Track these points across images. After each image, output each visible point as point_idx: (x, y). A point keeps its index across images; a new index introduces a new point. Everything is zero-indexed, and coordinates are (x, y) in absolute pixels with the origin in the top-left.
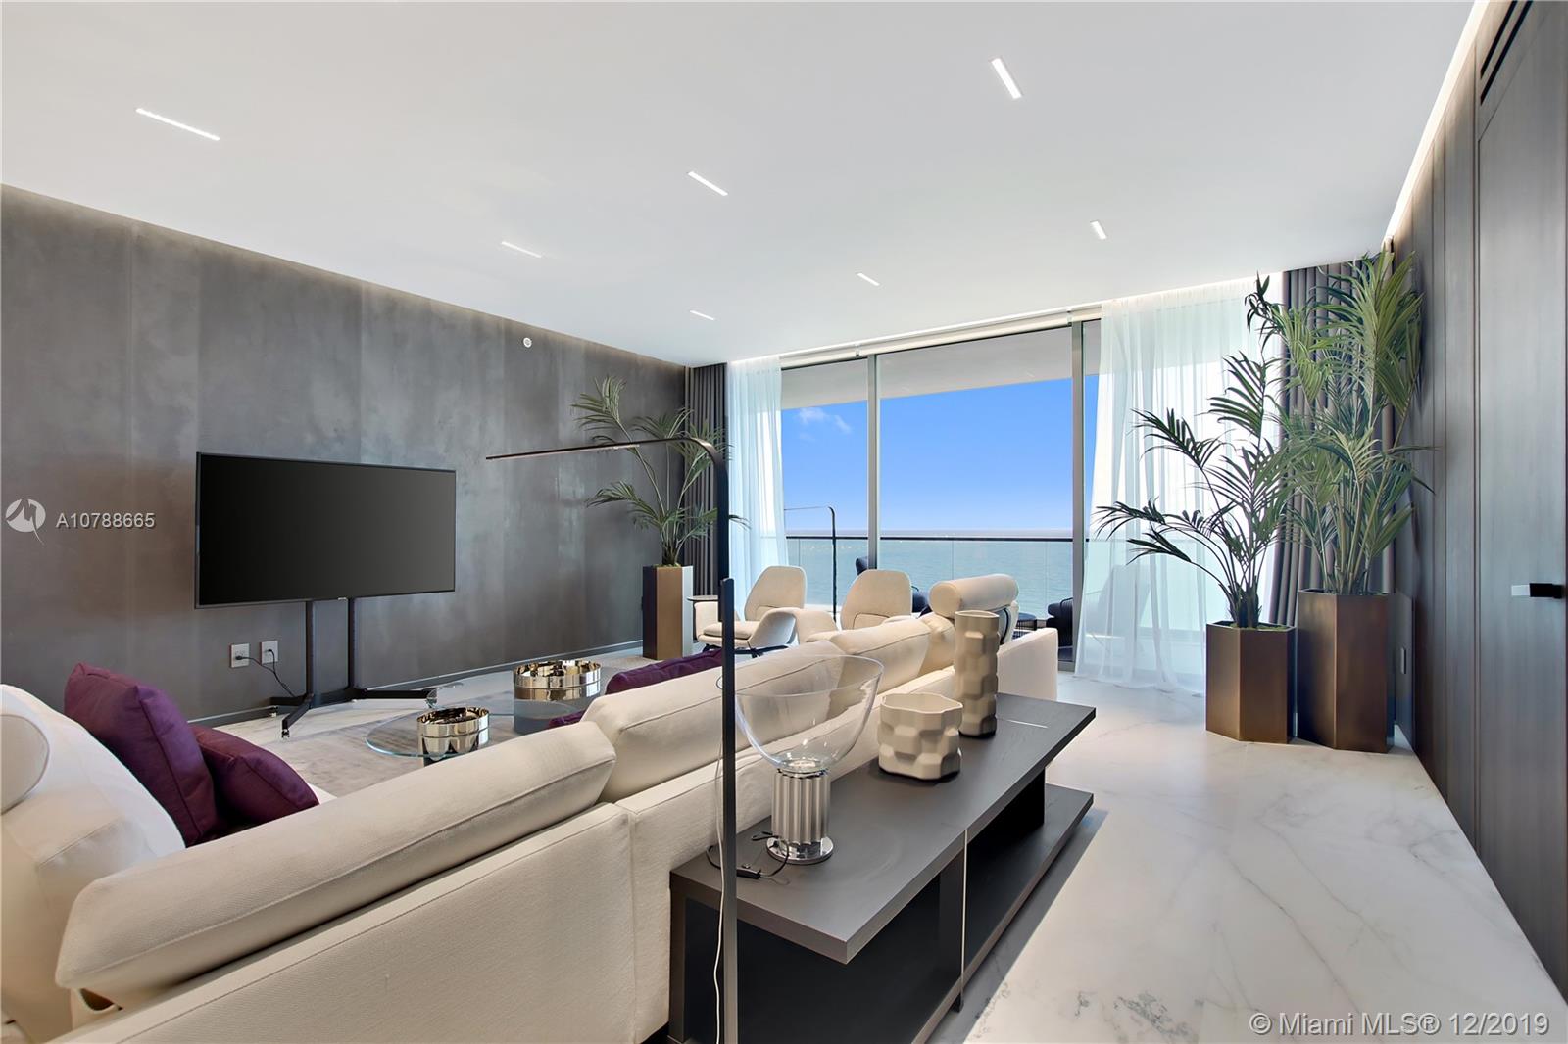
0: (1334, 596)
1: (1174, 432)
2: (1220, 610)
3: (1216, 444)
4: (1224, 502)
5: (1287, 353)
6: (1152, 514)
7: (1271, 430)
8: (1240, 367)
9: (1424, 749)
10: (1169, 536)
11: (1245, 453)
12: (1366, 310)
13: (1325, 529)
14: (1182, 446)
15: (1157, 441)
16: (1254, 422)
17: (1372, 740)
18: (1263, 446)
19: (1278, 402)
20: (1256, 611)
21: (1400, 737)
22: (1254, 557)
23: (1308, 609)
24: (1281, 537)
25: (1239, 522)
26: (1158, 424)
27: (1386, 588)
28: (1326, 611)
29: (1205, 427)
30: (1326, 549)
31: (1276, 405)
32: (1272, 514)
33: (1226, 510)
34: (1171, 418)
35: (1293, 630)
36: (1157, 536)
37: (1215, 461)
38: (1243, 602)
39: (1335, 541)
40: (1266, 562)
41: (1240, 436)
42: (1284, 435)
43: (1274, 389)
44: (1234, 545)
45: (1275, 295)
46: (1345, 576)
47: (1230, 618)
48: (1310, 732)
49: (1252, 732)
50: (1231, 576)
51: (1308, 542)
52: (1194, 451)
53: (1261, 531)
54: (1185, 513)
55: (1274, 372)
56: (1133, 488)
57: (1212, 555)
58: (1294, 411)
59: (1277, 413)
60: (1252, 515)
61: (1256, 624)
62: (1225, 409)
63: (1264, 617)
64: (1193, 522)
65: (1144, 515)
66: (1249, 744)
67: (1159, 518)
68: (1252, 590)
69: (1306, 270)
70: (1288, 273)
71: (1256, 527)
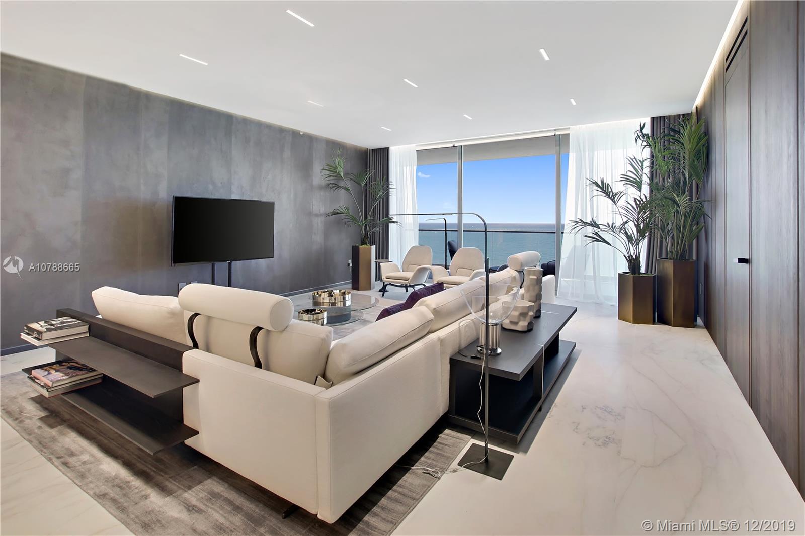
0: (672, 261)
1: (604, 188)
2: (624, 267)
3: (622, 194)
4: (625, 219)
5: (652, 156)
6: (594, 224)
7: (646, 189)
8: (633, 161)
9: (709, 326)
10: (602, 234)
11: (635, 199)
12: (685, 140)
13: (668, 232)
14: (608, 195)
15: (595, 193)
16: (639, 184)
17: (688, 322)
18: (643, 197)
19: (649, 176)
20: (639, 268)
21: (700, 321)
22: (638, 244)
23: (661, 267)
24: (650, 235)
25: (632, 228)
26: (597, 185)
27: (694, 258)
28: (669, 267)
29: (618, 186)
30: (669, 241)
31: (648, 177)
32: (646, 226)
33: (626, 222)
34: (602, 182)
35: (655, 276)
36: (596, 234)
37: (622, 202)
38: (634, 263)
39: (673, 237)
40: (644, 245)
41: (633, 192)
42: (651, 191)
43: (647, 171)
44: (630, 238)
45: (647, 130)
46: (677, 252)
47: (628, 271)
48: (662, 320)
49: (637, 320)
50: (628, 251)
51: (661, 238)
52: (613, 197)
53: (641, 232)
54: (608, 224)
55: (647, 164)
56: (584, 211)
57: (620, 242)
58: (656, 180)
59: (648, 181)
60: (638, 226)
61: (640, 273)
62: (626, 179)
63: (643, 270)
64: (612, 227)
65: (591, 225)
66: (636, 325)
67: (597, 226)
68: (638, 258)
69: (660, 117)
70: (653, 118)
71: (639, 231)
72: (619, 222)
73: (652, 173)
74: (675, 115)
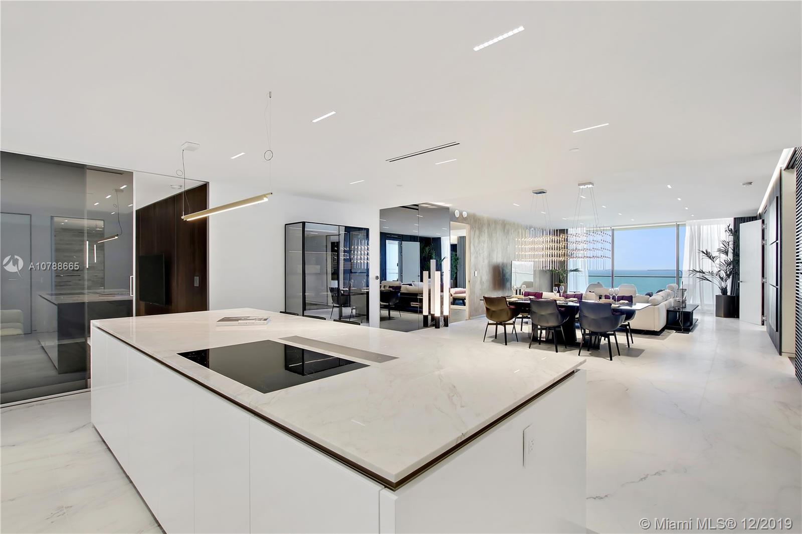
1: (707, 254)
2: (719, 293)
3: (717, 257)
4: (719, 269)
8: (724, 242)
10: (706, 276)
11: (725, 261)
14: (710, 257)
15: (704, 257)
16: (727, 253)
18: (729, 259)
20: (727, 292)
22: (726, 281)
25: (723, 274)
26: (703, 252)
29: (715, 254)
32: (731, 273)
33: (720, 271)
34: (707, 251)
36: (703, 276)
37: (717, 261)
38: (724, 291)
40: (729, 282)
41: (723, 256)
42: (734, 257)
44: (722, 279)
47: (721, 294)
50: (721, 284)
52: (712, 258)
53: (728, 276)
54: (710, 272)
56: (695, 264)
57: (716, 280)
59: (732, 251)
60: (726, 273)
61: (727, 295)
62: (719, 250)
63: (729, 294)
64: (712, 273)
65: (700, 272)
66: (725, 318)
67: (704, 273)
68: (726, 288)
69: (739, 218)
70: (735, 218)
71: (727, 275)
72: (716, 270)
73: (734, 248)
74: (747, 217)
